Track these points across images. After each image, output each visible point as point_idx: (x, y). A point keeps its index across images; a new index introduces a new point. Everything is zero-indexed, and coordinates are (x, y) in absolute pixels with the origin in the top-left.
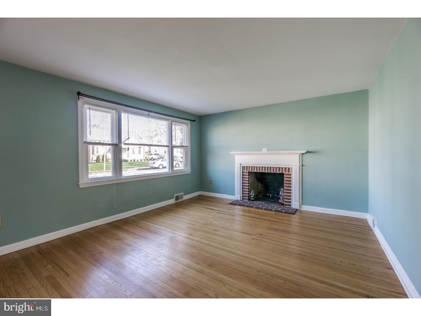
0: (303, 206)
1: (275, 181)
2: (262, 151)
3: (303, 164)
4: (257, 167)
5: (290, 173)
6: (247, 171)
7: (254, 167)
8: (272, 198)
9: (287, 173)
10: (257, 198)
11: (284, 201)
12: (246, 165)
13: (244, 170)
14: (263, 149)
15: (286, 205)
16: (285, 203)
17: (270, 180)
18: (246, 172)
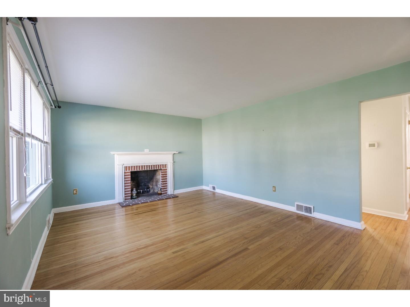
0: (175, 191)
1: (146, 177)
2: (144, 151)
3: (174, 161)
4: (139, 166)
5: (166, 168)
6: (129, 171)
7: (137, 166)
8: (143, 193)
9: (164, 168)
10: (138, 195)
11: (162, 191)
12: (128, 166)
13: (126, 170)
14: (145, 150)
15: (164, 193)
16: (162, 192)
17: (142, 177)
18: (128, 173)
